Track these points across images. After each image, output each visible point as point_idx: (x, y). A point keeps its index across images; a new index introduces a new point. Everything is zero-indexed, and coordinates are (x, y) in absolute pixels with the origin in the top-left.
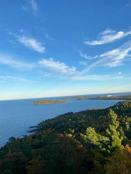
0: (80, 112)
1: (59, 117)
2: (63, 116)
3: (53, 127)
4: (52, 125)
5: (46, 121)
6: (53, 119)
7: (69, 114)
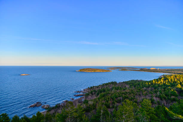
0: (124, 82)
1: (104, 85)
2: (107, 84)
3: (98, 94)
4: (97, 92)
5: (91, 88)
6: (97, 87)
7: (112, 83)
